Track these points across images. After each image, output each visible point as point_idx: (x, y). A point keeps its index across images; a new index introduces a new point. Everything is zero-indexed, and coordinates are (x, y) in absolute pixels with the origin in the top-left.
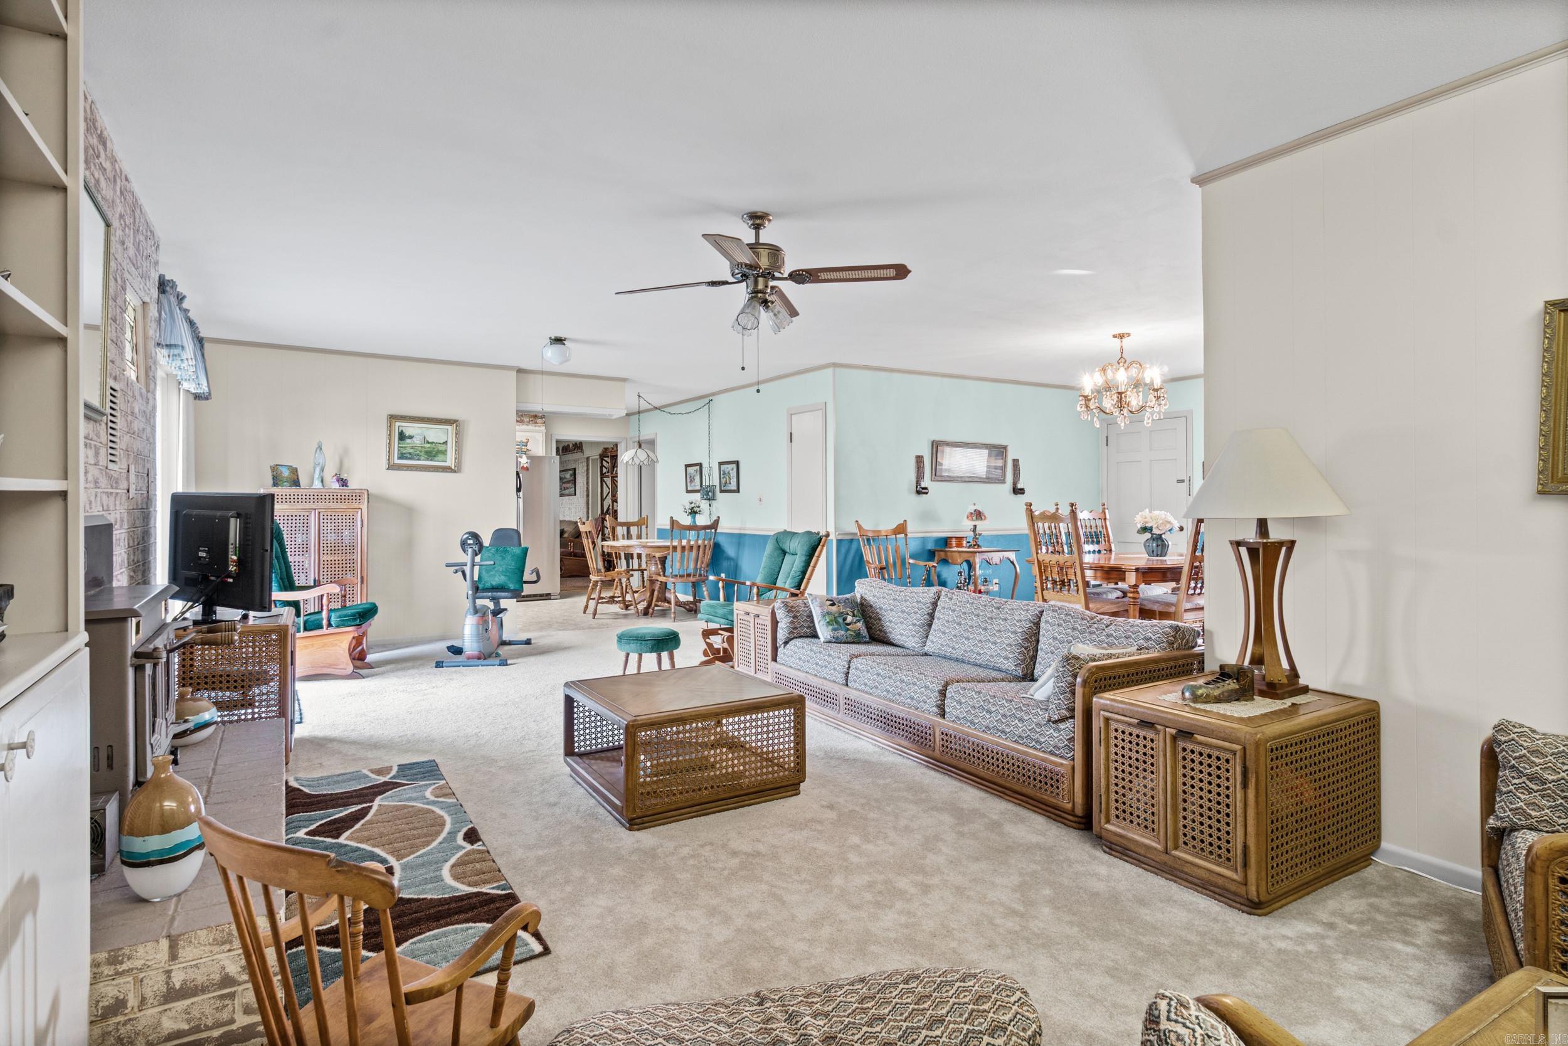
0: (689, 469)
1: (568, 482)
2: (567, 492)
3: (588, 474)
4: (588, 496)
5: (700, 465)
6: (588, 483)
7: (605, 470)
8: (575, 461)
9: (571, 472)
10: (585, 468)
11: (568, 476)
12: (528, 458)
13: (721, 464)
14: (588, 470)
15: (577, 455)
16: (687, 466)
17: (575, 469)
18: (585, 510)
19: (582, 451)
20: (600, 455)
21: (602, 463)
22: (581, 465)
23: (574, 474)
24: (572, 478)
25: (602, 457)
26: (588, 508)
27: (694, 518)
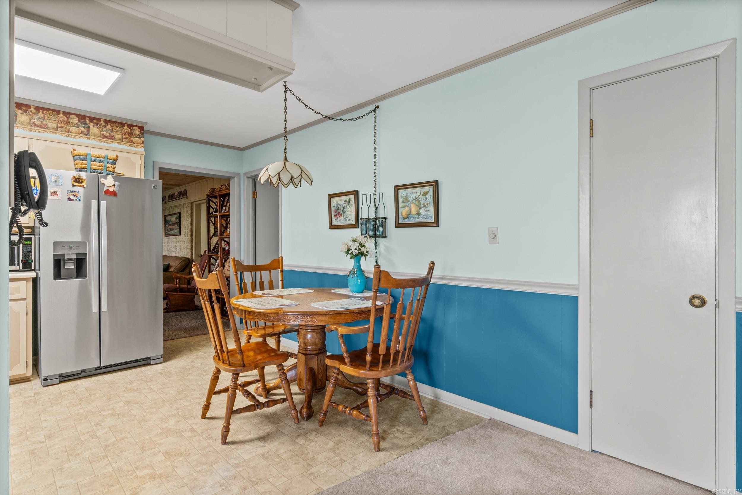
0: (335, 200)
1: (174, 224)
2: (172, 232)
3: (192, 217)
4: (192, 235)
5: (356, 193)
6: (192, 225)
7: (211, 210)
8: (180, 206)
9: (176, 216)
10: (190, 212)
11: (174, 219)
12: (115, 179)
13: (398, 188)
14: (192, 213)
15: (182, 201)
16: (331, 196)
17: (180, 214)
18: (189, 248)
19: (187, 197)
20: (207, 195)
21: (208, 203)
22: (185, 210)
23: (179, 218)
24: (177, 221)
25: (210, 197)
26: (192, 246)
27: (359, 262)
